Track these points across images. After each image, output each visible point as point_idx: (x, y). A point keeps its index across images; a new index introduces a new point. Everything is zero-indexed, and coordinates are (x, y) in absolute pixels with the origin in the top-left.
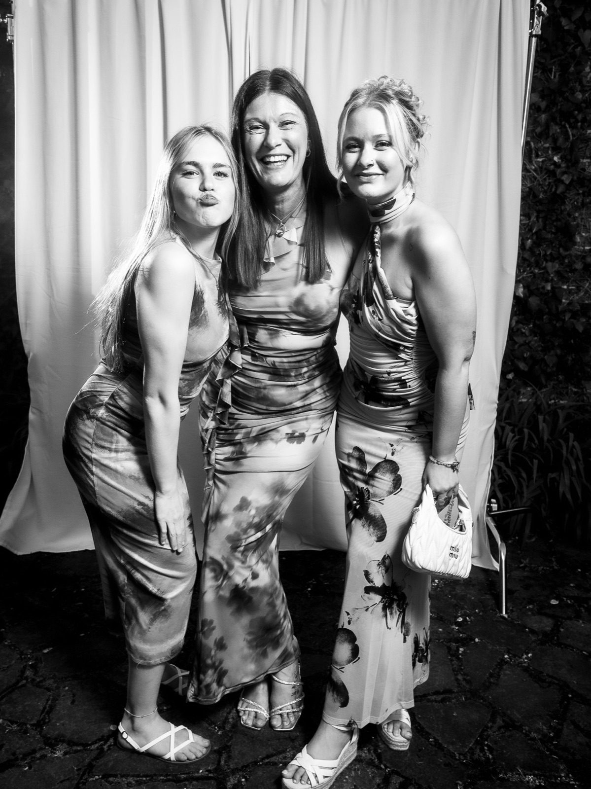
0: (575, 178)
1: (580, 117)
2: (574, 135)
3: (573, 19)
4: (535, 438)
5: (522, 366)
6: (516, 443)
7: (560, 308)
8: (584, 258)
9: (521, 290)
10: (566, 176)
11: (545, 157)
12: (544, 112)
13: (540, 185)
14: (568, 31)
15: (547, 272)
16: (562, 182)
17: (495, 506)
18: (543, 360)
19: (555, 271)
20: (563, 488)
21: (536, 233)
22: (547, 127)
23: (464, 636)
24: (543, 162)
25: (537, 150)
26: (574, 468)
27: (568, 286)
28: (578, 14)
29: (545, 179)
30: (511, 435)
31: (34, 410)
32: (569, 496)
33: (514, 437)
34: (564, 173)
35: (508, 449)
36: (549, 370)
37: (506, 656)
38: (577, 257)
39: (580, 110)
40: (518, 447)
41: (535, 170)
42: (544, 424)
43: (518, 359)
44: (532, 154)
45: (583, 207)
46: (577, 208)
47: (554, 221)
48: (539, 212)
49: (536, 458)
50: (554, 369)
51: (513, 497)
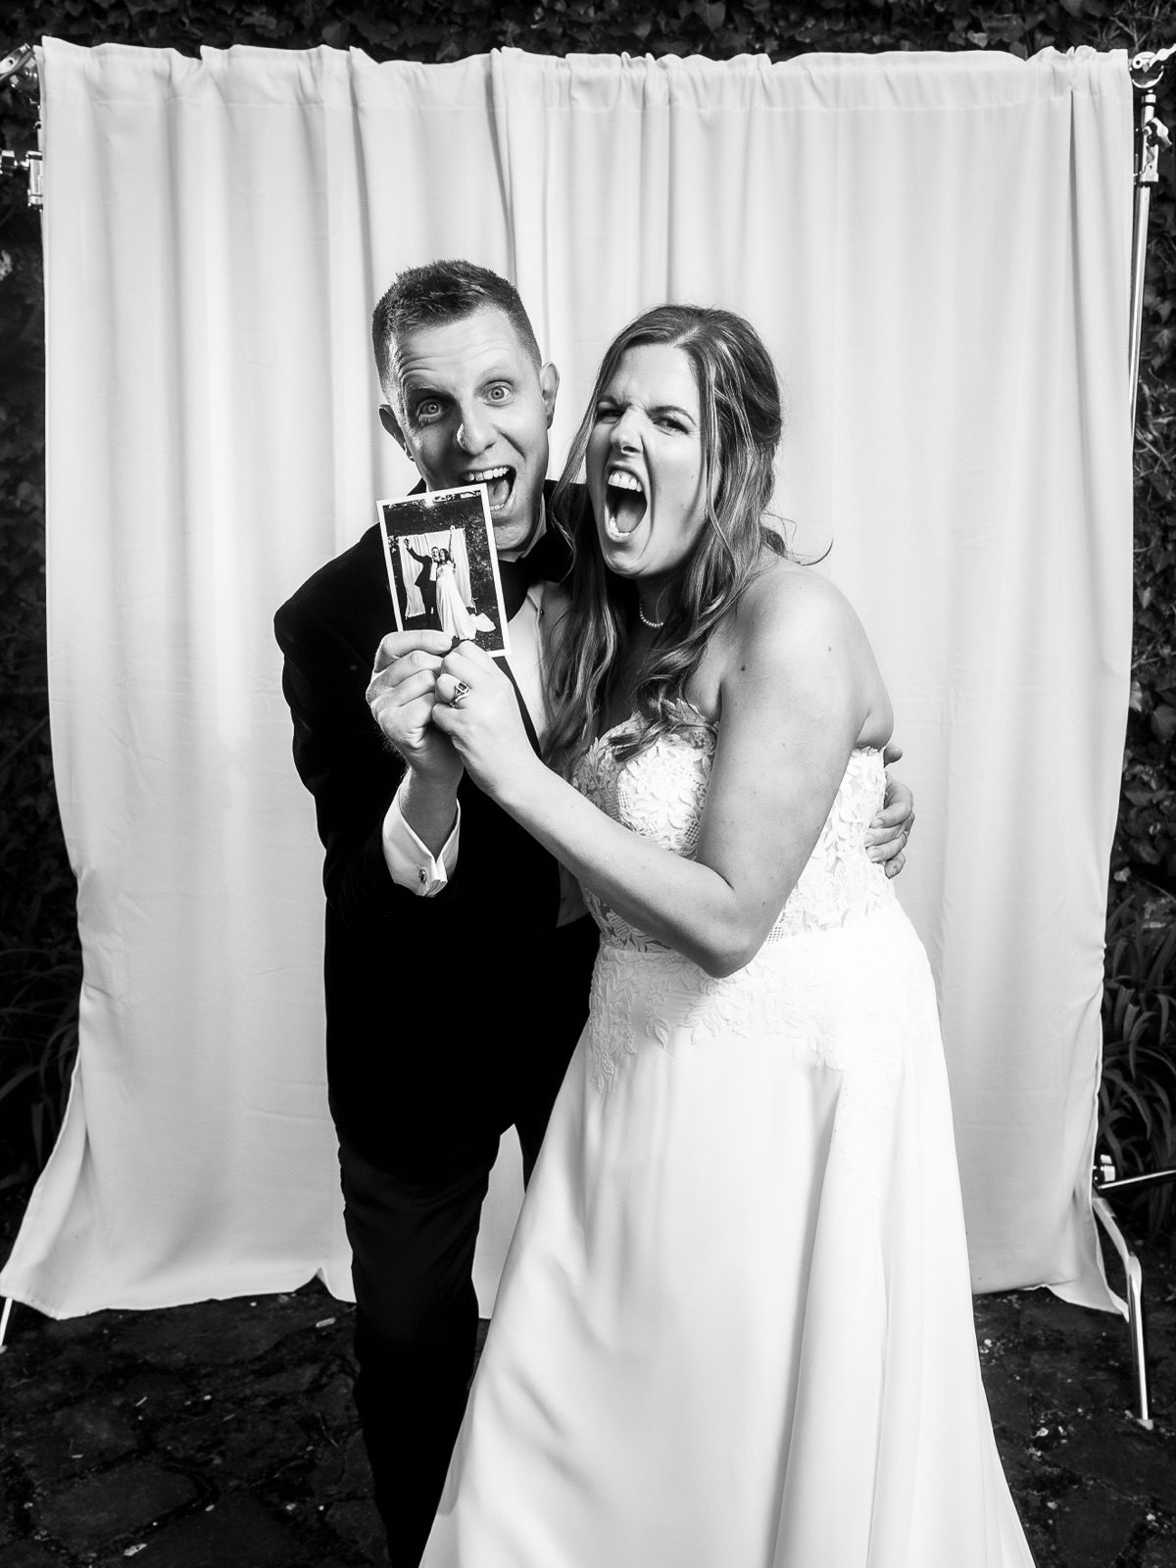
5: (1147, 854)
6: (1143, 1027)
11: (1172, 416)
13: (1165, 472)
17: (1109, 1172)
21: (1163, 572)
22: (1172, 357)
23: (1056, 1471)
24: (1167, 425)
25: (1155, 402)
30: (1132, 1009)
31: (92, 991)
33: (1139, 1014)
35: (1128, 1043)
37: (1150, 1517)
40: (1148, 1038)
41: (1155, 443)
43: (1138, 839)
44: (1146, 409)
48: (1166, 529)
51: (1145, 1148)
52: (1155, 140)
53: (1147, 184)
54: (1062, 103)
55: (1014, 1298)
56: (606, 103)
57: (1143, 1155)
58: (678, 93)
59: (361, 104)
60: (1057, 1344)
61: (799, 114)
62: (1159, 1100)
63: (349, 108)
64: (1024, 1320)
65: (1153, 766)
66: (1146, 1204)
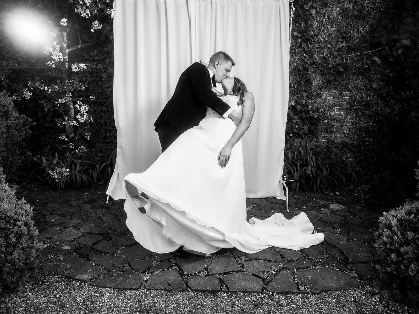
0: (312, 62)
1: (312, 40)
2: (311, 47)
3: (309, 6)
4: (299, 155)
5: (295, 131)
6: (292, 157)
7: (308, 109)
8: (316, 91)
9: (293, 103)
10: (308, 61)
11: (301, 54)
12: (300, 38)
13: (300, 64)
14: (307, 10)
15: (303, 96)
16: (307, 63)
17: (285, 179)
18: (303, 128)
19: (306, 96)
20: (309, 172)
21: (299, 82)
22: (301, 44)
24: (300, 56)
25: (298, 52)
26: (312, 164)
27: (312, 101)
28: (310, 4)
29: (301, 62)
30: (290, 154)
31: (119, 148)
32: (311, 175)
34: (308, 60)
36: (305, 133)
38: (314, 90)
39: (312, 37)
40: (293, 158)
41: (298, 59)
42: (303, 151)
43: (294, 128)
44: (296, 53)
45: (316, 72)
46: (313, 73)
47: (305, 77)
48: (300, 74)
49: (299, 162)
50: (307, 132)
51: (292, 177)
52: (293, 10)
53: (292, 17)
54: (278, 4)
55: (270, 199)
56: (206, 3)
57: (292, 178)
58: (217, 1)
59: (166, 3)
60: (276, 203)
61: (236, 5)
62: (295, 169)
63: (164, 3)
64: (271, 201)
65: (297, 116)
66: (292, 186)
